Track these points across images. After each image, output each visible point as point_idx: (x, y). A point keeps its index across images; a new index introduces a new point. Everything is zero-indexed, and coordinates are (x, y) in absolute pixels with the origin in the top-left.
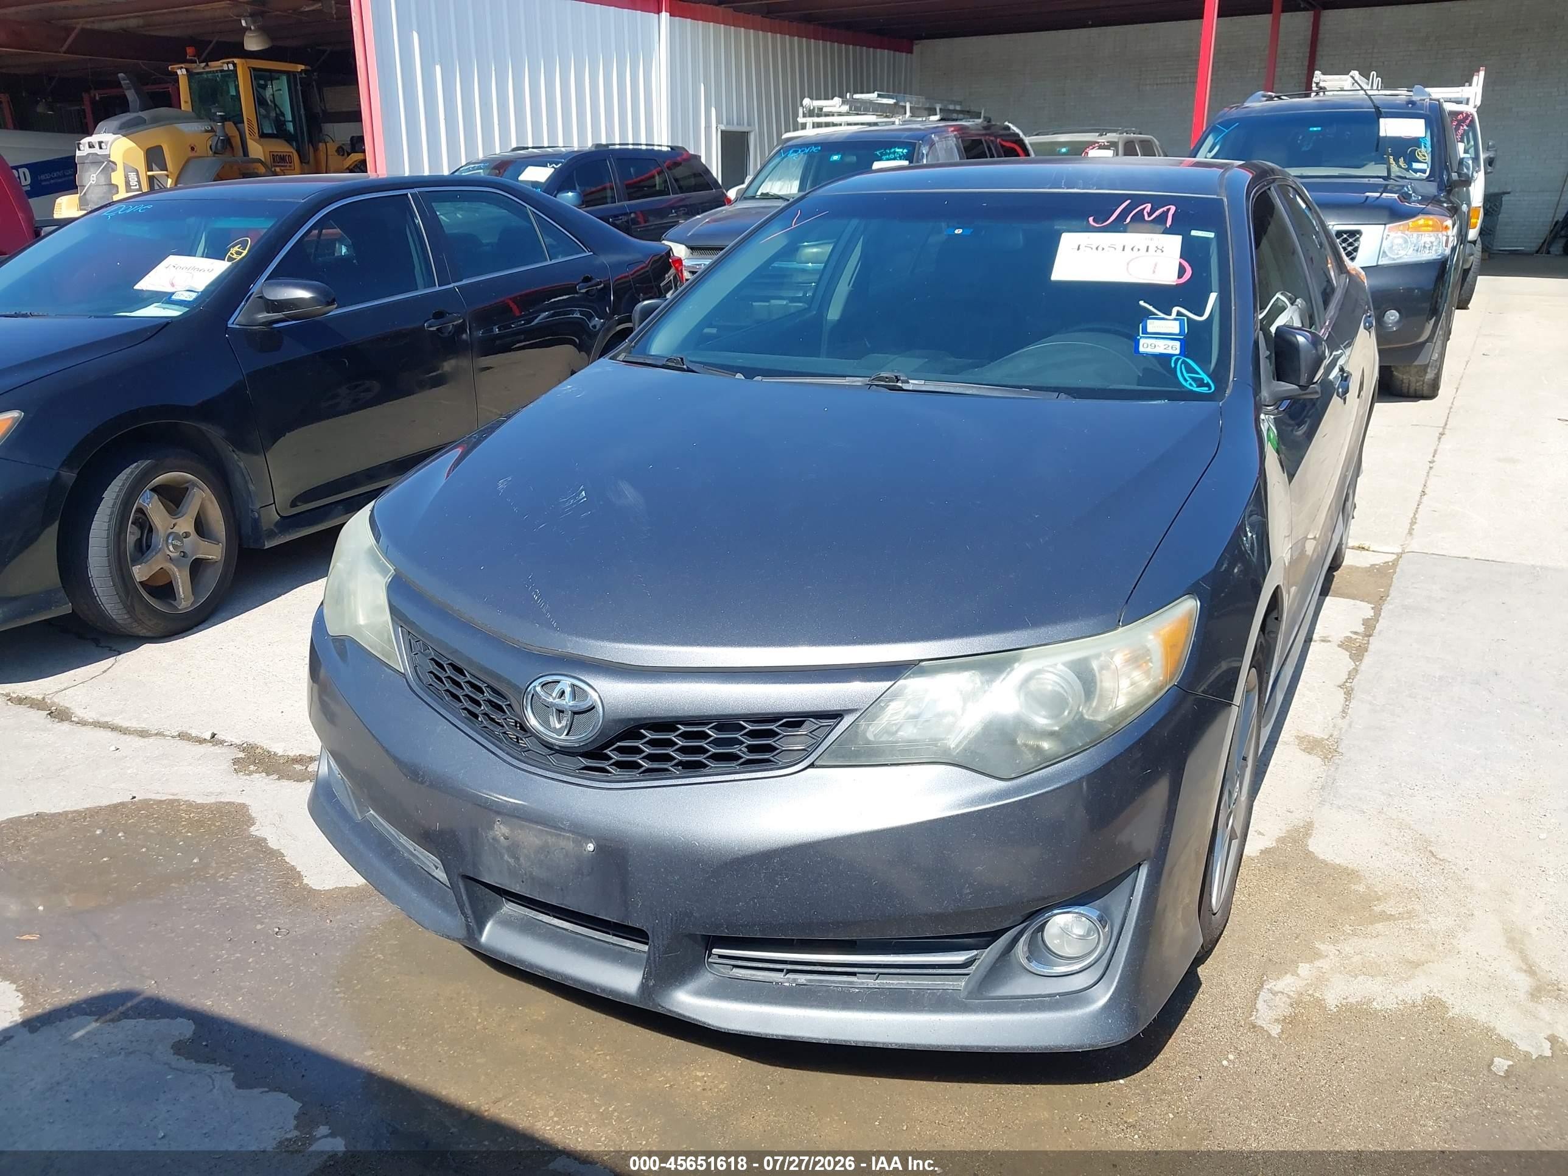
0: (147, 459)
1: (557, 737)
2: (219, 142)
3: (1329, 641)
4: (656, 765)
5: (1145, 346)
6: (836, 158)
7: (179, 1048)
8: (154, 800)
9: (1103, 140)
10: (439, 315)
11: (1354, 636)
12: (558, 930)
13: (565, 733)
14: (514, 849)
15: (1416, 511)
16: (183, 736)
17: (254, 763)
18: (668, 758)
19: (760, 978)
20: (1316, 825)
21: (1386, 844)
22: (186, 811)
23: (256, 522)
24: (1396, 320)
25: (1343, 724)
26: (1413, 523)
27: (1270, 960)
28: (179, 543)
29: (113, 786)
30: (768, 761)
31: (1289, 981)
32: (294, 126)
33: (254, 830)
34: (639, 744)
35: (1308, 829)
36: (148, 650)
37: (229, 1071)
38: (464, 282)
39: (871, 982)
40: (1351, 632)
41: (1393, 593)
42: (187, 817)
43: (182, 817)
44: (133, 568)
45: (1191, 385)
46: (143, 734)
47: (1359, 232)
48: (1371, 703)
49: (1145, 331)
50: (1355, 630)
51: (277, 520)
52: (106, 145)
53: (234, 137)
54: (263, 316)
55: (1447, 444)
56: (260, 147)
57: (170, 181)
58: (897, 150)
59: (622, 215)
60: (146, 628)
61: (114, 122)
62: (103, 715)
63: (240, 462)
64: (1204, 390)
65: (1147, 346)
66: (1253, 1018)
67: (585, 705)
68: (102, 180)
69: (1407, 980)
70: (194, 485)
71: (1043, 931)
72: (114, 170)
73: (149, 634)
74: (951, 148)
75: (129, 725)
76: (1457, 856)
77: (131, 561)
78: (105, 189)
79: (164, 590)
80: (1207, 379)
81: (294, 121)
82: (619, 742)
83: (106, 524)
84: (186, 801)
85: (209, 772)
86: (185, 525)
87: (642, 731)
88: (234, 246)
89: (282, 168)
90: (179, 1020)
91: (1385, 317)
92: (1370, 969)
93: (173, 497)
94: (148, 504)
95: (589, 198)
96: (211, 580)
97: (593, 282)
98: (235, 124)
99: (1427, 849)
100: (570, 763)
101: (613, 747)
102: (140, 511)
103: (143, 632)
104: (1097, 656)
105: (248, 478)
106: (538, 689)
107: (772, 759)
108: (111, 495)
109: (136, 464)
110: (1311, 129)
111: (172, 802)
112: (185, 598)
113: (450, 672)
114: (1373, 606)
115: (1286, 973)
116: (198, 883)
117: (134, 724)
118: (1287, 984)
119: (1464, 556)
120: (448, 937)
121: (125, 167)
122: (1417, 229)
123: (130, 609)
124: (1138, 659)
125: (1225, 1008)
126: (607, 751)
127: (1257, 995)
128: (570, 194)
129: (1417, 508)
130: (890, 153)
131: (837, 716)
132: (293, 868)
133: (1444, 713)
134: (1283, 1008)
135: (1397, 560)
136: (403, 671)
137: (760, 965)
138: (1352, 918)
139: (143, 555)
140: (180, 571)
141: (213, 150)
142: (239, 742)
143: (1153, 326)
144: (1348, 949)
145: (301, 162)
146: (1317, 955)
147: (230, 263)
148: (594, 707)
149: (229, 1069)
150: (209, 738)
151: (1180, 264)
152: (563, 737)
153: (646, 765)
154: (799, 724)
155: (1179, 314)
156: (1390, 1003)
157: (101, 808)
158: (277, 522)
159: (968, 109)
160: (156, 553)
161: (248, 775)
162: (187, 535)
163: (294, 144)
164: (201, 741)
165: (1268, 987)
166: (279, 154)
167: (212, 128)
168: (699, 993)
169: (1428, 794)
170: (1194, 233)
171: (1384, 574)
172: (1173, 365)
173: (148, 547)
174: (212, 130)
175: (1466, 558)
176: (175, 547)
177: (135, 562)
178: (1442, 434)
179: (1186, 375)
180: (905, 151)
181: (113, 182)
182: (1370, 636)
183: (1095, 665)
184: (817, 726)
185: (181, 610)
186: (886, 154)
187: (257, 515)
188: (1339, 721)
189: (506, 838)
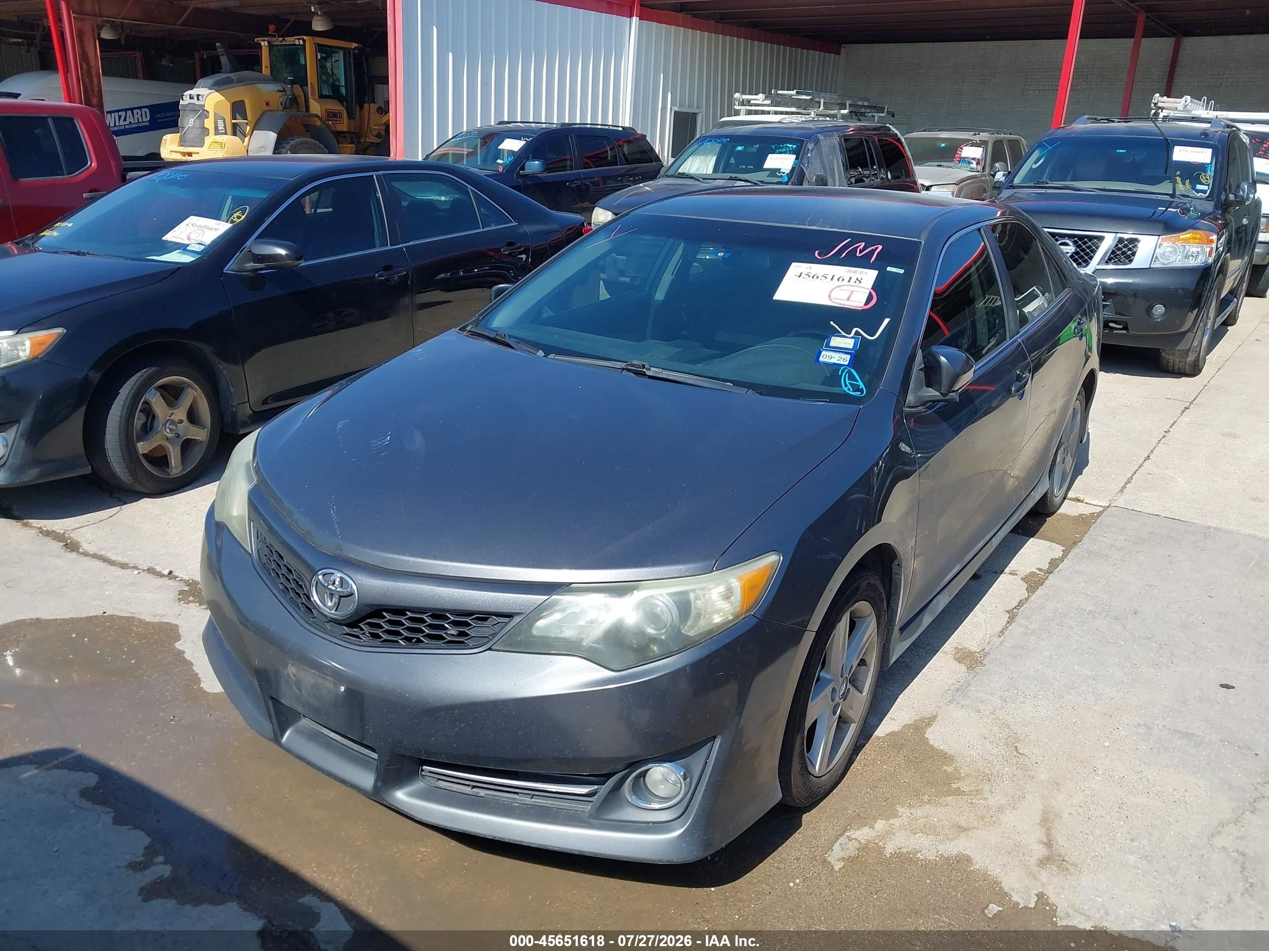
0: (152, 366)
1: (329, 611)
2: (288, 99)
3: (1017, 574)
4: (391, 638)
5: (825, 356)
6: (740, 148)
7: (85, 793)
8: (118, 616)
9: (977, 138)
10: (387, 268)
11: (1038, 572)
12: (333, 741)
13: (335, 609)
14: (298, 683)
15: (1135, 473)
16: (151, 571)
17: (194, 596)
18: (398, 634)
19: (455, 789)
20: (939, 718)
21: (985, 738)
22: (136, 626)
23: (234, 415)
24: (1163, 312)
25: (996, 641)
26: (1128, 482)
27: (859, 815)
28: (174, 428)
29: (93, 603)
30: (462, 642)
31: (864, 832)
32: (346, 90)
33: (178, 645)
34: (381, 622)
35: (930, 721)
36: (146, 504)
37: (111, 812)
38: (411, 243)
39: (528, 800)
40: (1037, 569)
41: (1085, 539)
42: (136, 630)
43: (133, 630)
44: (138, 444)
45: (849, 389)
46: (124, 566)
47: (1136, 240)
48: (1026, 627)
49: (828, 346)
50: (1040, 567)
51: (249, 414)
52: (202, 98)
53: (301, 96)
54: (250, 265)
55: (1187, 418)
56: (319, 105)
57: (248, 127)
58: (788, 145)
59: (577, 180)
60: (144, 487)
61: (210, 80)
62: (101, 550)
63: (225, 371)
64: (858, 394)
65: (827, 357)
66: (827, 855)
67: (346, 591)
68: (198, 124)
69: (952, 840)
70: (189, 386)
71: (644, 777)
72: (207, 117)
73: (146, 491)
74: (834, 145)
75: (115, 559)
76: (1034, 752)
77: (137, 438)
78: (199, 131)
79: (159, 459)
80: (862, 386)
81: (346, 86)
82: (369, 619)
83: (120, 412)
84: (139, 619)
85: (160, 599)
86: (180, 414)
87: (384, 613)
88: (236, 212)
89: (333, 122)
90: (90, 774)
91: (1154, 309)
92: (930, 830)
93: (172, 394)
94: (152, 399)
95: (551, 166)
96: (197, 455)
97: (516, 246)
98: (301, 86)
99: (1014, 745)
100: (338, 629)
101: (366, 622)
102: (146, 403)
103: (142, 490)
104: (694, 591)
105: (230, 383)
106: (320, 577)
107: (466, 642)
108: (125, 391)
109: (145, 370)
110: (1118, 151)
111: (128, 618)
112: (176, 467)
113: (275, 557)
114: (1064, 548)
115: (866, 826)
116: (130, 679)
117: (119, 558)
118: (863, 834)
119: (1157, 514)
120: (264, 736)
121: (215, 114)
122: (1186, 241)
123: (132, 473)
124: (727, 596)
125: (810, 846)
126: (361, 625)
127: (837, 839)
128: (537, 162)
129: (1137, 470)
130: (783, 147)
131: (510, 616)
132: (197, 675)
133: (1080, 640)
134: (852, 849)
135: (1102, 512)
136: (250, 552)
137: (455, 780)
138: (933, 790)
139: (147, 434)
140: (173, 449)
141: (283, 106)
142: (187, 578)
143: (835, 341)
144: (919, 812)
145: (349, 118)
146: (895, 815)
147: (231, 225)
148: (352, 594)
149: (112, 810)
150: (166, 574)
151: (870, 293)
152: (333, 612)
153: (385, 637)
154: (485, 619)
155: (857, 333)
156: (931, 856)
157: (81, 618)
158: (250, 415)
159: (875, 105)
160: (156, 434)
161: (187, 604)
162: (181, 421)
163: (345, 103)
164: (161, 575)
165: (848, 834)
166: (332, 111)
167: (283, 88)
168: (412, 795)
169: (1035, 703)
170: (889, 269)
171: (1085, 522)
172: (840, 373)
173: (151, 428)
174: (284, 91)
175: (1157, 515)
176: (171, 430)
177: (140, 439)
178: (1186, 408)
179: (847, 381)
180: (795, 146)
181: (205, 126)
182: (1051, 573)
183: (692, 596)
184: (497, 622)
185: (171, 475)
186: (780, 148)
187: (235, 410)
188: (995, 639)
189: (295, 676)
